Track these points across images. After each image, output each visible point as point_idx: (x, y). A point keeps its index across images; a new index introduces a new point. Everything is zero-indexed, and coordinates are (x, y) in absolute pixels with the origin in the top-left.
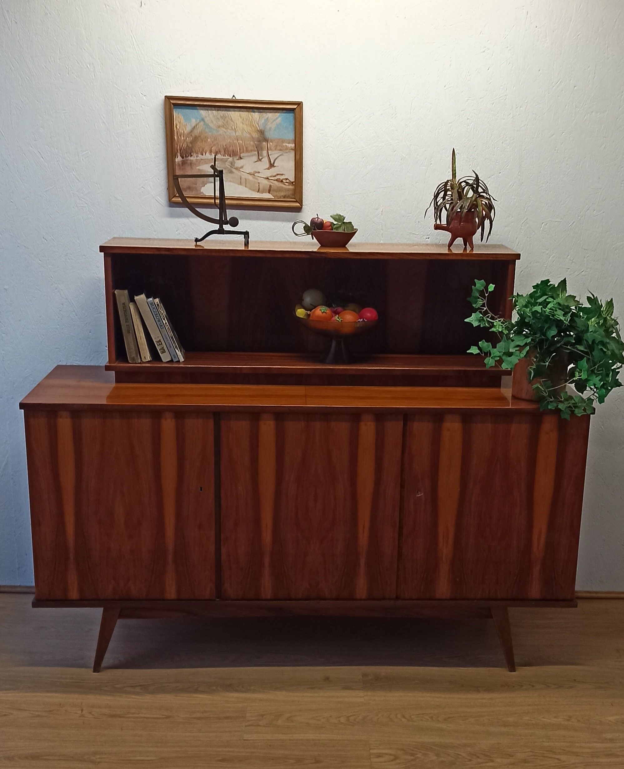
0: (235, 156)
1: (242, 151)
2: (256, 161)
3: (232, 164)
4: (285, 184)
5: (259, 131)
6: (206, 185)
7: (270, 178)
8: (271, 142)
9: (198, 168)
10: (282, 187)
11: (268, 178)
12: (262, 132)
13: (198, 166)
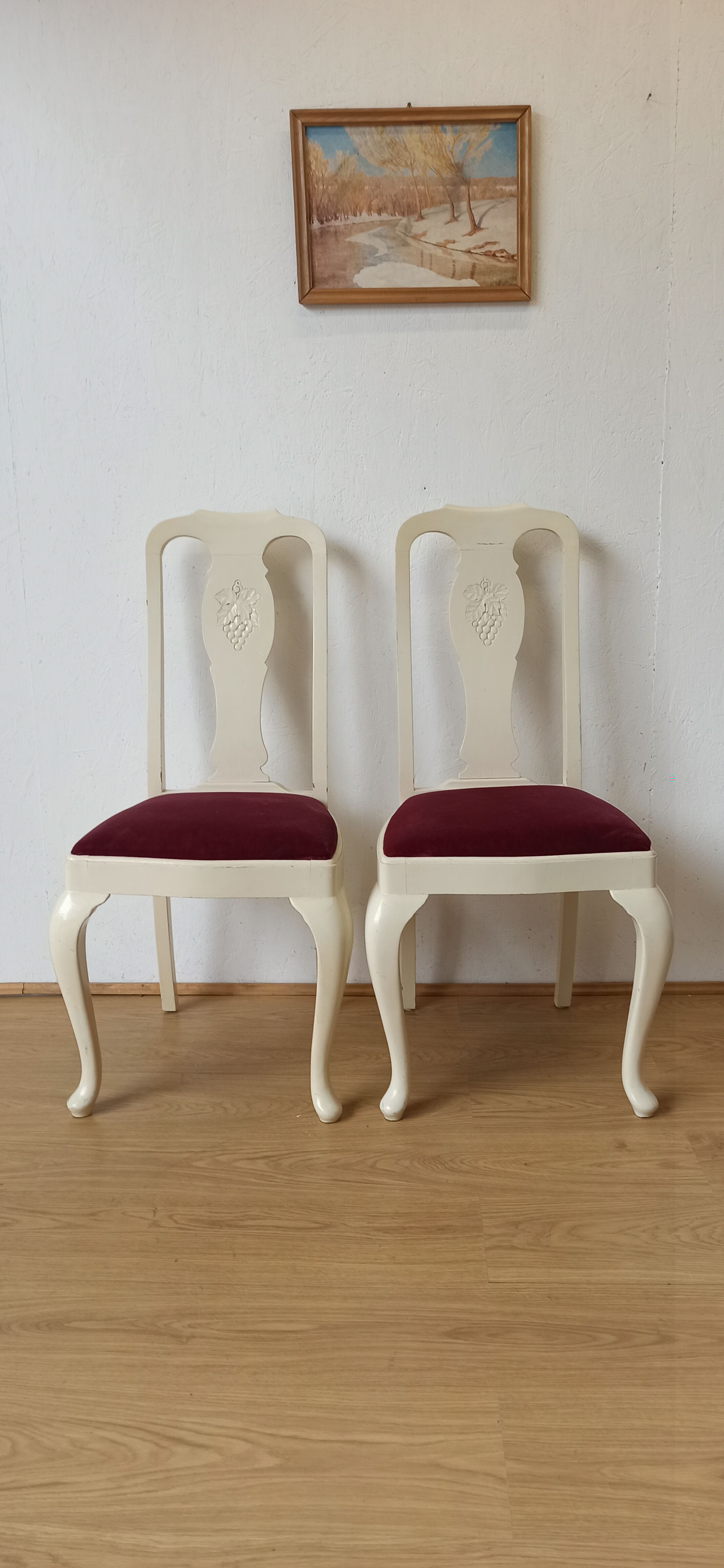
0: (411, 215)
1: (423, 204)
2: (449, 220)
3: (407, 229)
4: (499, 261)
5: (454, 167)
6: (362, 271)
7: (472, 251)
8: (475, 185)
9: (348, 240)
10: (495, 266)
11: (469, 252)
12: (458, 168)
13: (348, 237)
